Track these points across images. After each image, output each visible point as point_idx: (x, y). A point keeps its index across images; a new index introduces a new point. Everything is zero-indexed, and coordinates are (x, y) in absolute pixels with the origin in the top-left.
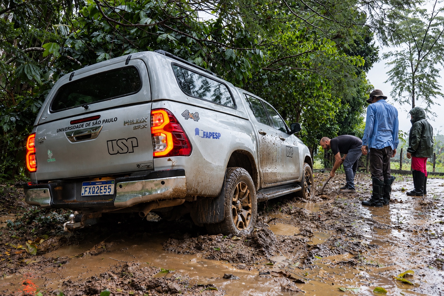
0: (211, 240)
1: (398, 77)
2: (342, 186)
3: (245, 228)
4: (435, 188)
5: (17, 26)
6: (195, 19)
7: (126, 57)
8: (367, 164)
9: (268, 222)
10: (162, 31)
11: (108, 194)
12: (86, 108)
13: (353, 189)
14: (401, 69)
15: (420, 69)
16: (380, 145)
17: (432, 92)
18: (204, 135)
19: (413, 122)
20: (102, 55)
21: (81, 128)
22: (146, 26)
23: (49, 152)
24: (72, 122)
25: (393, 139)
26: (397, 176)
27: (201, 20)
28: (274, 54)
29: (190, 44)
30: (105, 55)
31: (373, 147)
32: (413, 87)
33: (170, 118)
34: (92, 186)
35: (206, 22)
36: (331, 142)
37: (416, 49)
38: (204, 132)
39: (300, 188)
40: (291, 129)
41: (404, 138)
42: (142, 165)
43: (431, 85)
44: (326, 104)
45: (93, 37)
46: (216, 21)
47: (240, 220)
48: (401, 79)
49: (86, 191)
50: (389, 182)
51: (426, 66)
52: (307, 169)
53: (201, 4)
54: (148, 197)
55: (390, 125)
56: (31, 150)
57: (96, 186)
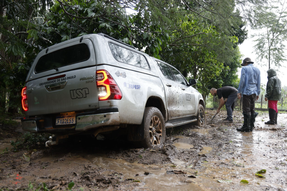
0: (136, 151)
1: (260, 50)
2: (224, 119)
3: (158, 144)
4: (282, 119)
5: (9, 18)
6: (124, 13)
7: (80, 38)
8: (241, 104)
9: (173, 141)
10: (102, 21)
11: (72, 123)
12: (57, 70)
13: (232, 120)
14: (261, 44)
15: (273, 45)
16: (249, 93)
17: (281, 59)
18: (130, 87)
19: (269, 78)
20: (64, 37)
21: (55, 83)
22: (91, 18)
23: (35, 98)
24: (48, 79)
25: (257, 89)
26: (259, 112)
27: (127, 14)
28: (177, 36)
29: (120, 29)
30: (67, 37)
31: (244, 94)
32: (269, 56)
33: (108, 76)
34: (63, 119)
35: (131, 15)
36: (217, 90)
37: (271, 32)
38: (130, 85)
39: (196, 120)
40: (189, 83)
41: (263, 88)
42: (92, 105)
43: (280, 55)
44: (213, 67)
45: (59, 25)
46: (137, 14)
47: (155, 139)
48: (262, 51)
49: (59, 122)
50: (254, 116)
51: (277, 42)
52: (201, 108)
53: (127, 3)
54: (96, 125)
55: (255, 80)
56: (24, 97)
57: (65, 119)
